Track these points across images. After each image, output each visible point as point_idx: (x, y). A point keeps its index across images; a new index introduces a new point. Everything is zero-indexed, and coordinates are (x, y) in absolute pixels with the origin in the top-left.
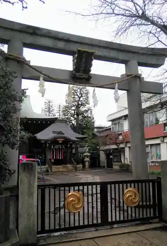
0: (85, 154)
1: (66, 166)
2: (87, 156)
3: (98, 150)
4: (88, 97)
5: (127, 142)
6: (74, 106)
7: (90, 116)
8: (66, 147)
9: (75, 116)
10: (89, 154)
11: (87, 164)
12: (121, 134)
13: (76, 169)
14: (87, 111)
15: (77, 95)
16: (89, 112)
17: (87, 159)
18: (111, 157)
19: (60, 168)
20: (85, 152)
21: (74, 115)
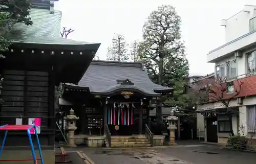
0: (169, 118)
1: (136, 136)
2: (173, 121)
3: (194, 112)
4: (178, 28)
5: (243, 98)
6: (156, 42)
7: (181, 57)
8: (138, 106)
9: (158, 58)
10: (175, 118)
11: (172, 134)
12: (231, 84)
13: (152, 143)
14: (176, 50)
15: (161, 25)
16: (180, 50)
17: (172, 126)
18: (215, 123)
19: (125, 140)
20: (170, 115)
21: (156, 57)
